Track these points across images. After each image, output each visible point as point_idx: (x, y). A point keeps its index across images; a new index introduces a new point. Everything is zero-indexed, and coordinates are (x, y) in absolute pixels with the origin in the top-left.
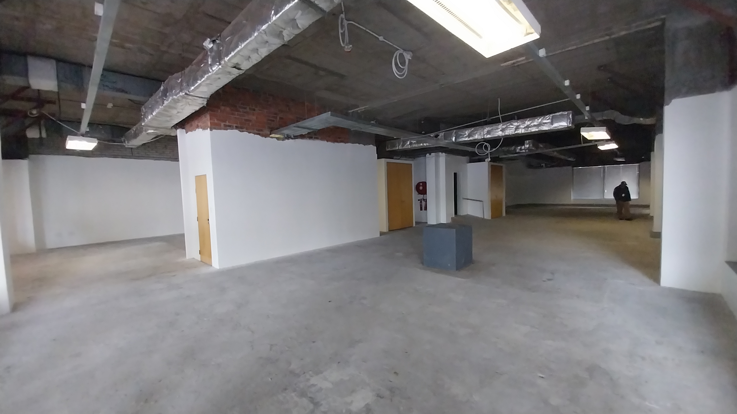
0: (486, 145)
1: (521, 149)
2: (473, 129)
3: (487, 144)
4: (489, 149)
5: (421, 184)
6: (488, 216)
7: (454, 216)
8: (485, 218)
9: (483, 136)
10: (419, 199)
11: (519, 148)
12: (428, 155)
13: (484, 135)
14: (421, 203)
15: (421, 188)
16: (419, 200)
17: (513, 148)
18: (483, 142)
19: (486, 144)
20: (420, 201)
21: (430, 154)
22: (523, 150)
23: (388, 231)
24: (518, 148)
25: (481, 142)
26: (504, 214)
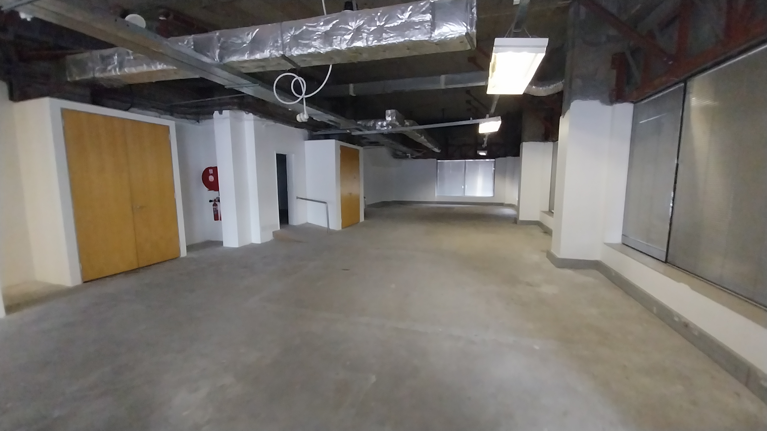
0: (297, 80)
1: (382, 126)
2: (258, 30)
3: (300, 79)
4: (304, 91)
5: (211, 171)
6: (336, 224)
7: (279, 228)
8: (331, 228)
9: (283, 51)
10: (211, 199)
11: (380, 123)
12: (216, 113)
13: (284, 46)
14: (215, 207)
15: (211, 178)
16: (211, 201)
17: (371, 123)
18: (289, 71)
19: (297, 78)
20: (212, 203)
21: (221, 113)
22: (385, 127)
23: (78, 281)
24: (378, 124)
25: (284, 72)
26: (362, 219)
